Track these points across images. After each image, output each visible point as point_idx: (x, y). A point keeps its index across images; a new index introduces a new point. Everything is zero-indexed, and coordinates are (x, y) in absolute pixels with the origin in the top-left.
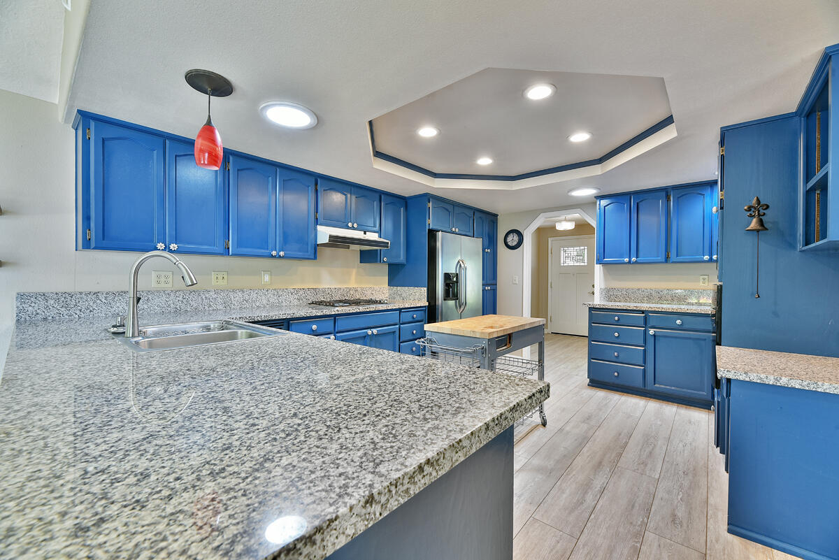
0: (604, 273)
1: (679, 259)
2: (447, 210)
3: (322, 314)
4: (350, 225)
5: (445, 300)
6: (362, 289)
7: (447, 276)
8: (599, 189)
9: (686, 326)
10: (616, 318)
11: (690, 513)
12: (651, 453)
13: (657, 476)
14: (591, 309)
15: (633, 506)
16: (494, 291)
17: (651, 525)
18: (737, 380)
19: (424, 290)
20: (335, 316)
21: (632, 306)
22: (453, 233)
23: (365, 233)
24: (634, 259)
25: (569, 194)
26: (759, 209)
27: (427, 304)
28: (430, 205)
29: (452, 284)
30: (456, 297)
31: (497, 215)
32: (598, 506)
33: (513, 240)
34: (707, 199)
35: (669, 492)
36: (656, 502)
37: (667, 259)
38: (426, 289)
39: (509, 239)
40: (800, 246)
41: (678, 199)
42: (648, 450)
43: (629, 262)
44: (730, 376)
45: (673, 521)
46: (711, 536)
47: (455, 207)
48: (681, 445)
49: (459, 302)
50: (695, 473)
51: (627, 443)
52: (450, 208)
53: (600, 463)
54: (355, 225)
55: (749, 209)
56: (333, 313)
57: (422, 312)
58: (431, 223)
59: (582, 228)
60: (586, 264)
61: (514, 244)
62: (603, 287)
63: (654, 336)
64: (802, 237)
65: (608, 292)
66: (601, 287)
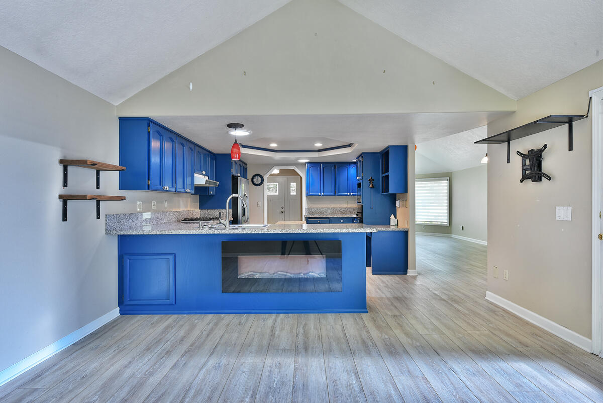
0: (307, 202)
1: (339, 194)
4: (203, 172)
8: (310, 160)
14: (308, 218)
23: (205, 177)
25: (298, 161)
26: (372, 181)
31: (247, 164)
34: (348, 169)
37: (335, 194)
38: (231, 210)
39: (255, 180)
40: (381, 193)
41: (339, 168)
43: (320, 195)
58: (233, 171)
60: (277, 194)
61: (258, 183)
64: (381, 190)
65: (309, 209)
66: (306, 207)
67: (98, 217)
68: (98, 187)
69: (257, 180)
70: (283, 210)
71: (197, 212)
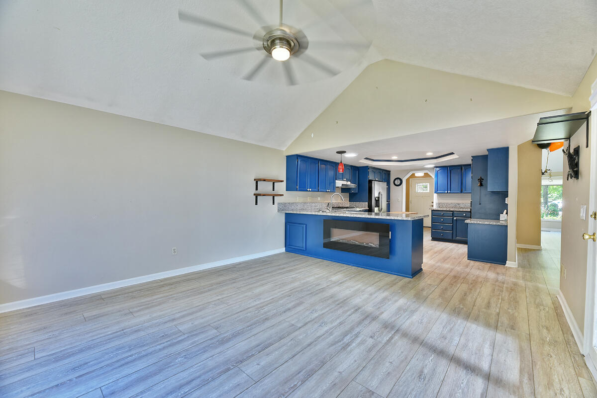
0: (438, 198)
1: (465, 192)
2: (374, 171)
4: (344, 179)
5: (375, 207)
6: (342, 203)
7: (376, 198)
10: (442, 214)
14: (432, 211)
16: (389, 204)
19: (367, 203)
21: (448, 209)
22: (377, 181)
23: (347, 182)
24: (449, 192)
26: (481, 180)
27: (368, 208)
28: (370, 170)
29: (377, 201)
30: (378, 206)
31: (391, 171)
37: (461, 191)
39: (396, 182)
41: (465, 170)
47: (376, 170)
49: (379, 208)
52: (381, 171)
58: (371, 177)
59: (426, 175)
60: (428, 192)
61: (398, 184)
63: (456, 220)
65: (439, 204)
66: (436, 202)
67: (274, 204)
68: (273, 190)
69: (398, 182)
70: (432, 204)
71: (348, 204)
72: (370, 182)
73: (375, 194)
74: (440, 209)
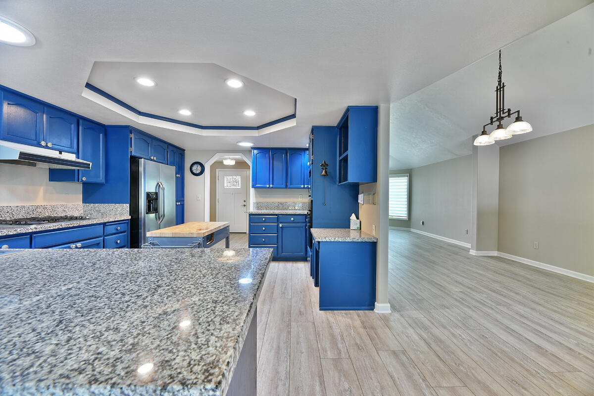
0: (255, 194)
1: (292, 186)
2: (146, 142)
3: (15, 233)
4: (43, 143)
5: (147, 213)
6: (53, 207)
7: (148, 195)
8: (254, 143)
9: (295, 221)
10: (264, 219)
11: (306, 308)
12: (285, 287)
13: (290, 297)
14: (250, 215)
15: (284, 314)
16: (183, 206)
17: (293, 319)
18: (322, 241)
19: (127, 206)
20: (31, 235)
21: (271, 212)
22: (151, 160)
23: (60, 153)
24: (271, 186)
25: (238, 144)
26: (325, 166)
27: (130, 217)
28: (132, 136)
29: (153, 201)
30: (156, 210)
31: (185, 150)
32: (269, 320)
33: (196, 168)
34: (303, 157)
35: (296, 302)
36: (292, 309)
37: (286, 186)
38: (128, 205)
39: (194, 168)
40: (337, 183)
41: (291, 155)
42: (284, 287)
43: (269, 187)
44: (320, 240)
45: (300, 314)
46: (315, 314)
47: (153, 140)
48: (297, 280)
49: (158, 214)
50: (304, 291)
51: (274, 286)
52: (149, 140)
53: (265, 299)
54: (50, 145)
55: (322, 166)
56: (31, 231)
57: (126, 224)
58: (134, 151)
60: (240, 187)
61: (198, 172)
62: (255, 201)
63: (282, 227)
64: (338, 180)
65: (258, 204)
66: (253, 202)
70: (245, 203)
72: (134, 161)
73: (147, 186)
74: (260, 212)
